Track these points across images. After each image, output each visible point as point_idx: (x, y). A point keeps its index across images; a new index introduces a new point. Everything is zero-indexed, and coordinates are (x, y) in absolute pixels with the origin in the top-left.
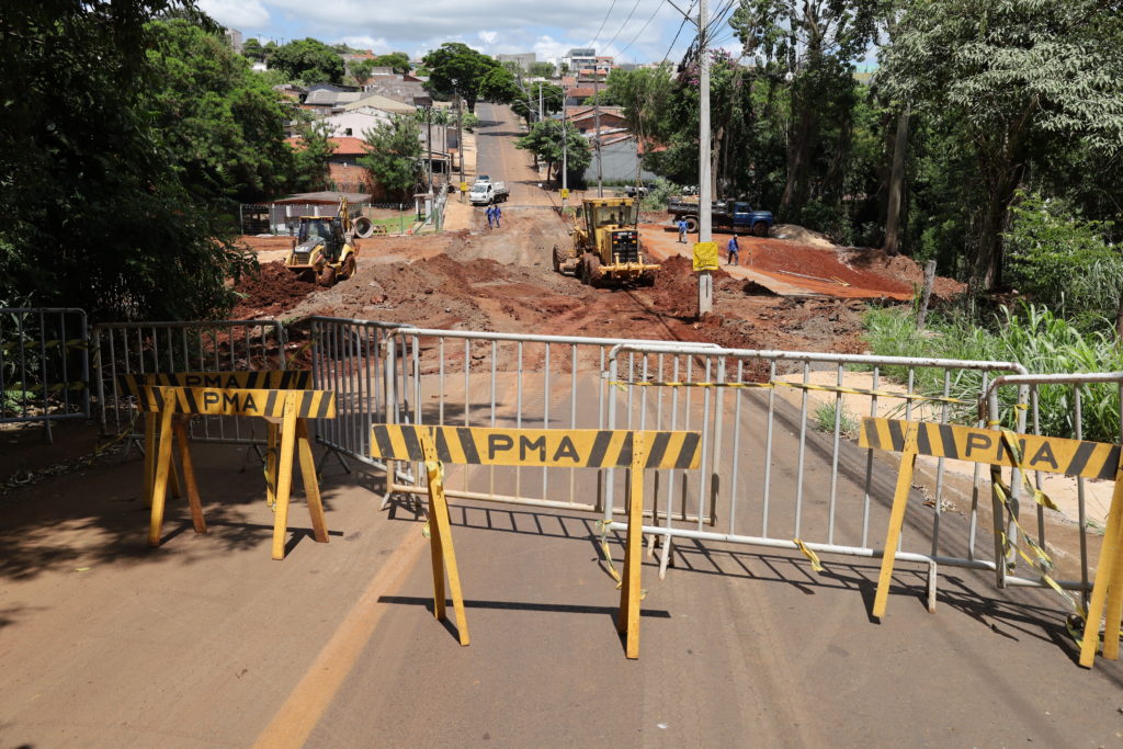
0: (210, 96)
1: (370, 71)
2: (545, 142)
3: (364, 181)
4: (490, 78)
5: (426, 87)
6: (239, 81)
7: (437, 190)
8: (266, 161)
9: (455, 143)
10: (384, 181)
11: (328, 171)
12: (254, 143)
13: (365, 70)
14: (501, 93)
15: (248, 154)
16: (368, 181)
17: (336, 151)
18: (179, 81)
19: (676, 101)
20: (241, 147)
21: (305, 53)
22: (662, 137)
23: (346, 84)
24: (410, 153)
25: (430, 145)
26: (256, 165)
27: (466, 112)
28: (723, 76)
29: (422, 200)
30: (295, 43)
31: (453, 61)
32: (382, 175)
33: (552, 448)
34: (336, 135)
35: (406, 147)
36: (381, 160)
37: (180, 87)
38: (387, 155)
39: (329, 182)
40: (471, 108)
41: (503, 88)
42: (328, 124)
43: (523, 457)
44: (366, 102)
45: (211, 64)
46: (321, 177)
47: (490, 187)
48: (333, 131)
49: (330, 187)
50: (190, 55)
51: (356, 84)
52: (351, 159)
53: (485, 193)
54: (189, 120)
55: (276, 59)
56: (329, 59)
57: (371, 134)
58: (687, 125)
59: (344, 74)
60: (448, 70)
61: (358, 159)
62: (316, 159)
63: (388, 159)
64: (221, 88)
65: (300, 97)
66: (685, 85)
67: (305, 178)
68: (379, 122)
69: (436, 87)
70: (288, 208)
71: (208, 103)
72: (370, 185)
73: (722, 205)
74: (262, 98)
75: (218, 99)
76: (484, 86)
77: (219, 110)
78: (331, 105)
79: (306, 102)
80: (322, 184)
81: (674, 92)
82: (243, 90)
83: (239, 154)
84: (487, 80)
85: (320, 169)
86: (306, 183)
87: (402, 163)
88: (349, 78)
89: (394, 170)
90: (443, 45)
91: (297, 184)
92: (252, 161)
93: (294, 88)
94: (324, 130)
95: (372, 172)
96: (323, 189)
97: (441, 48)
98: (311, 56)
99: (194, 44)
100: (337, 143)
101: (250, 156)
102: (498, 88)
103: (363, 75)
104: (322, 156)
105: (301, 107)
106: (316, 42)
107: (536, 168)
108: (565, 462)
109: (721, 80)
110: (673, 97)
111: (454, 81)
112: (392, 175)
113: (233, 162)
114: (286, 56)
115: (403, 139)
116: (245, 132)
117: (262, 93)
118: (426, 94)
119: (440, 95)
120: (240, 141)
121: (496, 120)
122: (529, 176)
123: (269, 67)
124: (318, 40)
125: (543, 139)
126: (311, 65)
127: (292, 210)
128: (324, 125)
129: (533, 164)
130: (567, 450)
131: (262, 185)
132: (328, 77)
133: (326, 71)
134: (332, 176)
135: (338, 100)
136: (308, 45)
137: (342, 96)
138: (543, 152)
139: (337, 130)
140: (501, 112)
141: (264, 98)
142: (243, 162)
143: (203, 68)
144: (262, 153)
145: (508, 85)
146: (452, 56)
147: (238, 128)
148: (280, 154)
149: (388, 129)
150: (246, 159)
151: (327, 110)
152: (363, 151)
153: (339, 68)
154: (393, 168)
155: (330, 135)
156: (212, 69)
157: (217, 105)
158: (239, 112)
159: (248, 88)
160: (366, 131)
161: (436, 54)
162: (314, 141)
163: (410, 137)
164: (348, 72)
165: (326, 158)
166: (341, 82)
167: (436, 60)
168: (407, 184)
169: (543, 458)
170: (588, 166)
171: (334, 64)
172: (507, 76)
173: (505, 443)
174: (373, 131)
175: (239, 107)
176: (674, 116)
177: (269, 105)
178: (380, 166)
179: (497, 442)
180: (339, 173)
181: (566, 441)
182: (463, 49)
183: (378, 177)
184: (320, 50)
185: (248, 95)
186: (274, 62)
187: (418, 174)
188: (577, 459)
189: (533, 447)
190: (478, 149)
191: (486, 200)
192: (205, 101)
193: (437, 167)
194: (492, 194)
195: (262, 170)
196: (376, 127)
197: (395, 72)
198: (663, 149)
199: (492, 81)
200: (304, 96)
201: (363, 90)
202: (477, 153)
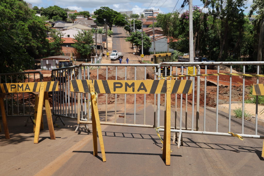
0: (21, 22)
1: (76, 17)
2: (135, 39)
3: (74, 52)
4: (117, 18)
5: (95, 22)
6: (31, 18)
7: (98, 55)
8: (40, 45)
9: (105, 40)
10: (81, 52)
11: (61, 49)
12: (36, 39)
13: (74, 16)
15: (33, 42)
16: (75, 52)
17: (64, 42)
18: (9, 17)
19: (180, 24)
20: (31, 40)
21: (54, 11)
22: (176, 37)
23: (68, 21)
24: (90, 43)
25: (96, 39)
26: (36, 46)
27: (109, 30)
28: (197, 15)
29: (93, 58)
30: (50, 7)
31: (104, 13)
32: (80, 50)
33: (137, 87)
34: (64, 37)
35: (88, 40)
36: (80, 45)
37: (10, 19)
38: (81, 43)
39: (61, 53)
40: (111, 29)
41: (121, 22)
42: (61, 33)
43: (126, 90)
44: (74, 26)
45: (21, 12)
46: (59, 51)
47: (117, 54)
48: (63, 35)
49: (62, 54)
50: (14, 9)
51: (71, 21)
52: (69, 45)
53: (115, 56)
54: (13, 30)
55: (44, 12)
56: (62, 12)
57: (76, 36)
58: (184, 32)
59: (67, 18)
60: (103, 16)
61: (72, 45)
62: (57, 45)
63: (82, 45)
64: (24, 20)
65: (52, 25)
66: (184, 19)
67: (53, 51)
68: (79, 32)
69: (98, 22)
70: (47, 61)
71: (20, 25)
72: (76, 54)
73: (197, 58)
74: (38, 23)
75: (23, 23)
76: (115, 21)
77: (23, 27)
78: (62, 28)
79: (54, 27)
80: (59, 53)
81: (180, 21)
82: (32, 21)
83: (30, 42)
84: (116, 19)
85: (58, 48)
86: (54, 53)
87: (86, 46)
88: (69, 19)
89: (84, 48)
90: (101, 8)
91: (50, 53)
92: (35, 45)
93: (50, 22)
94: (60, 35)
95: (76, 49)
96: (59, 55)
97: (100, 8)
98: (56, 11)
99: (15, 5)
100: (65, 39)
101: (34, 43)
102: (120, 22)
103: (73, 18)
104: (59, 44)
105: (52, 28)
106: (58, 7)
107: (133, 48)
108: (142, 92)
109: (196, 16)
110: (180, 23)
111: (105, 20)
112: (83, 50)
113: (28, 45)
114: (47, 11)
115: (87, 38)
116: (32, 35)
117: (39, 22)
118: (95, 24)
119: (100, 24)
120: (31, 38)
121: (119, 33)
122: (130, 51)
123: (41, 15)
124: (58, 6)
125: (135, 38)
126: (56, 15)
127: (49, 61)
128: (60, 33)
129: (132, 47)
130: (142, 87)
131: (38, 53)
132: (62, 18)
133: (61, 16)
134: (63, 51)
135: (65, 26)
136: (55, 8)
137: (66, 25)
138: (135, 42)
139: (65, 35)
140: (121, 30)
141: (40, 24)
142: (31, 45)
143: (18, 13)
144: (38, 42)
145: (123, 21)
146: (104, 11)
147: (30, 34)
148: (45, 43)
149: (82, 34)
150: (33, 44)
151: (61, 29)
152: (73, 42)
153: (65, 15)
154: (84, 47)
155: (62, 37)
156: (21, 13)
157: (23, 25)
158: (30, 28)
159: (34, 20)
160: (75, 35)
161: (98, 11)
162: (56, 39)
163: (89, 37)
164: (68, 17)
165: (60, 45)
166: (66, 20)
167: (98, 13)
168: (88, 53)
169: (133, 91)
170: (150, 47)
171: (64, 14)
172: (122, 18)
173: (120, 85)
175: (30, 26)
176: (180, 29)
177: (41, 26)
178: (79, 47)
179: (117, 85)
180: (65, 50)
181: (142, 84)
182: (107, 8)
183: (78, 51)
184: (59, 9)
185: (34, 22)
186: (43, 14)
187: (92, 50)
188: (146, 91)
189: (130, 87)
190: (113, 42)
191: (115, 58)
192: (18, 24)
193: (99, 47)
194: (117, 56)
195: (38, 48)
196: (78, 34)
197: (85, 17)
198: (176, 41)
199: (118, 19)
200: (53, 25)
201: (74, 23)
202: (113, 43)
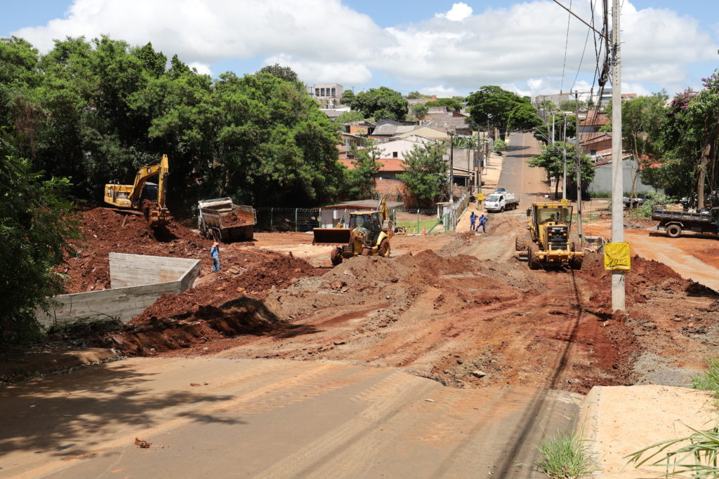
0: (280, 127)
1: (427, 110)
2: (553, 161)
3: (401, 191)
4: (516, 112)
5: (467, 121)
6: (305, 116)
7: (456, 199)
8: (320, 176)
9: (479, 163)
10: (416, 192)
11: (374, 184)
12: (312, 162)
13: (423, 109)
14: (524, 124)
15: (305, 171)
16: (404, 192)
17: (381, 169)
18: (257, 116)
19: (669, 124)
20: (300, 165)
21: (378, 98)
22: (656, 156)
23: (407, 120)
24: (438, 170)
25: (452, 163)
26: (311, 179)
27: (498, 140)
28: (711, 99)
29: (442, 207)
30: (372, 91)
31: (489, 100)
32: (415, 187)
34: (382, 157)
35: (435, 165)
36: (415, 176)
37: (261, 123)
38: (419, 171)
39: (374, 193)
40: (503, 138)
41: (527, 120)
42: (376, 149)
44: (416, 132)
45: (284, 104)
46: (368, 188)
47: (501, 198)
48: (379, 154)
49: (374, 197)
50: (270, 98)
51: (415, 120)
52: (389, 175)
53: (497, 203)
54: (263, 144)
55: (357, 103)
56: (396, 102)
57: (408, 156)
58: (680, 143)
59: (407, 113)
60: (485, 107)
61: (397, 175)
62: (365, 175)
63: (420, 175)
64: (290, 122)
65: (369, 129)
66: (678, 110)
67: (356, 189)
68: (415, 146)
69: (475, 120)
70: (335, 212)
71: (278, 132)
72: (406, 195)
73: (706, 213)
74: (320, 128)
75: (285, 130)
76: (512, 118)
77: (284, 137)
78: (391, 136)
79: (373, 134)
80: (369, 194)
81: (669, 116)
82: (307, 123)
83: (298, 171)
84: (514, 114)
85: (367, 182)
86: (356, 193)
87: (430, 177)
88: (410, 116)
89: (424, 184)
90: (481, 88)
91: (349, 194)
92: (308, 176)
93: (366, 123)
94: (373, 153)
95: (408, 185)
96: (369, 198)
97: (480, 90)
98: (382, 100)
99: (273, 90)
100: (383, 163)
101: (307, 173)
102: (523, 119)
103: (421, 113)
104: (370, 172)
105: (369, 137)
106: (388, 90)
107: (549, 183)
109: (709, 103)
110: (667, 120)
111: (489, 116)
112: (422, 187)
113: (292, 176)
114: (365, 101)
115: (433, 159)
116: (305, 154)
117: (321, 125)
118: (467, 126)
119: (479, 127)
120: (299, 160)
121: (523, 145)
122: (542, 188)
123: (352, 108)
124: (389, 88)
125: (552, 158)
126: (383, 106)
127: (338, 214)
128: (373, 149)
129: (547, 179)
131: (315, 194)
132: (393, 115)
133: (392, 110)
134: (377, 189)
135: (397, 132)
136: (381, 92)
137: (401, 128)
138: (553, 169)
139: (383, 153)
140: (527, 139)
141: (322, 129)
142: (301, 176)
143: (278, 107)
144: (317, 170)
145: (532, 117)
146: (488, 96)
147: (299, 152)
148: (334, 171)
149: (422, 151)
150: (303, 174)
151: (386, 139)
152: (402, 169)
153: (403, 108)
154: (423, 182)
155: (377, 156)
156: (284, 108)
157: (283, 134)
158: (300, 140)
159: (309, 121)
160: (405, 153)
161: (476, 95)
162: (364, 161)
163: (437, 157)
164: (410, 111)
165: (372, 174)
166: (404, 119)
167: (476, 100)
168: (433, 195)
170: (590, 181)
171: (400, 106)
172: (530, 110)
174: (410, 154)
175: (302, 135)
176: (668, 136)
177: (325, 134)
178: (413, 180)
180: (382, 186)
182: (497, 89)
183: (412, 189)
184: (390, 95)
185: (309, 126)
187: (443, 186)
190: (503, 168)
191: (498, 208)
192: (275, 131)
193: (460, 181)
194: (503, 203)
195: (316, 183)
196: (413, 150)
197: (448, 110)
198: (658, 166)
199: (518, 114)
200: (371, 130)
201: (418, 124)
202: (502, 171)
